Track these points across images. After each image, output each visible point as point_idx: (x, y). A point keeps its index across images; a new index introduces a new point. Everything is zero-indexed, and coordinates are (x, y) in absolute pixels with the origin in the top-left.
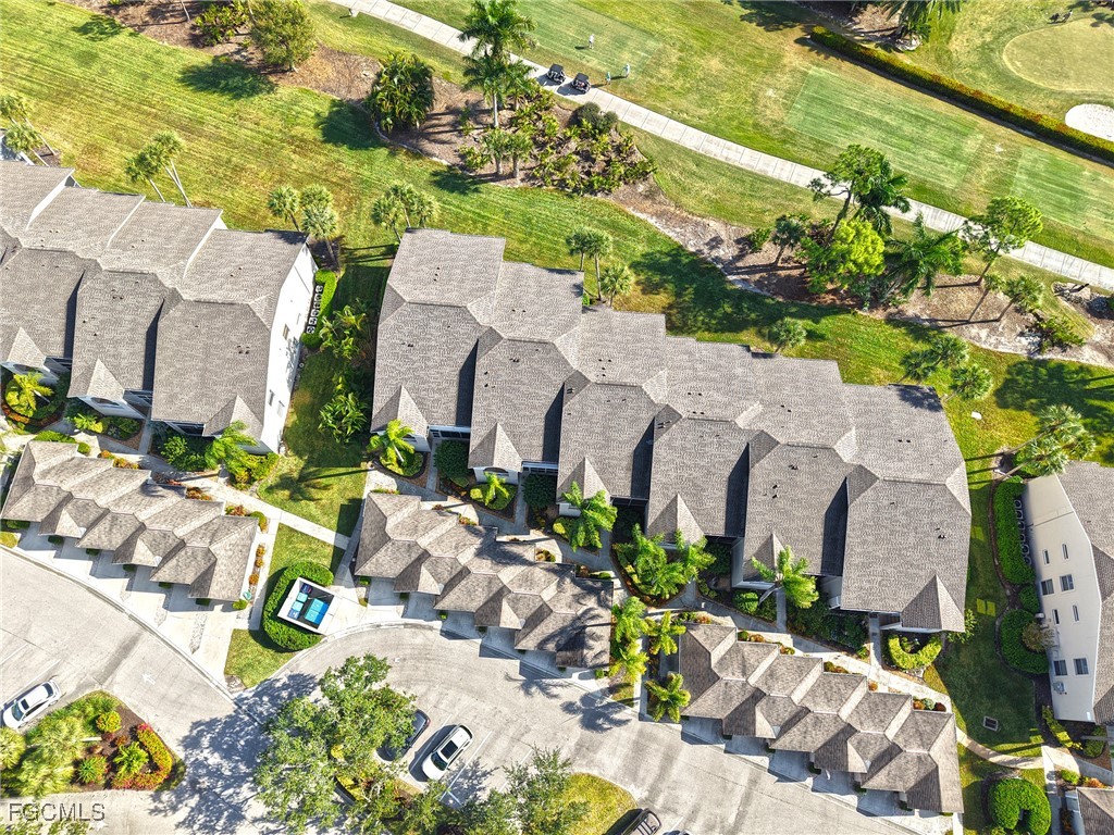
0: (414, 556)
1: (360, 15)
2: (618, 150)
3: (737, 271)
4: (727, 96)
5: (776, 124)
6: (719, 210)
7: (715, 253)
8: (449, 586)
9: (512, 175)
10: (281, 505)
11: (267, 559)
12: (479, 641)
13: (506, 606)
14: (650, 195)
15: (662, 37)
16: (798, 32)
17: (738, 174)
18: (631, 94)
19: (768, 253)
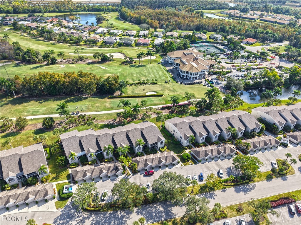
0: (84, 172)
1: (34, 119)
2: (88, 118)
3: (115, 123)
4: (101, 107)
5: (110, 107)
6: (108, 118)
7: (110, 123)
8: (92, 173)
9: (72, 127)
10: (55, 181)
11: (56, 189)
12: (102, 180)
13: (103, 170)
14: (96, 121)
15: (87, 104)
16: (107, 98)
17: (108, 114)
18: (86, 111)
19: (118, 120)
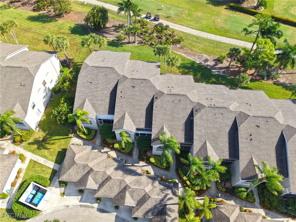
0: (86, 171)
2: (170, 35)
3: (215, 69)
4: (205, 21)
5: (222, 28)
6: (206, 52)
7: (206, 64)
8: (101, 185)
9: (134, 42)
10: (33, 152)
11: (22, 175)
12: (115, 214)
14: (181, 48)
16: (225, 7)
17: (211, 41)
18: (173, 21)
19: (225, 64)
